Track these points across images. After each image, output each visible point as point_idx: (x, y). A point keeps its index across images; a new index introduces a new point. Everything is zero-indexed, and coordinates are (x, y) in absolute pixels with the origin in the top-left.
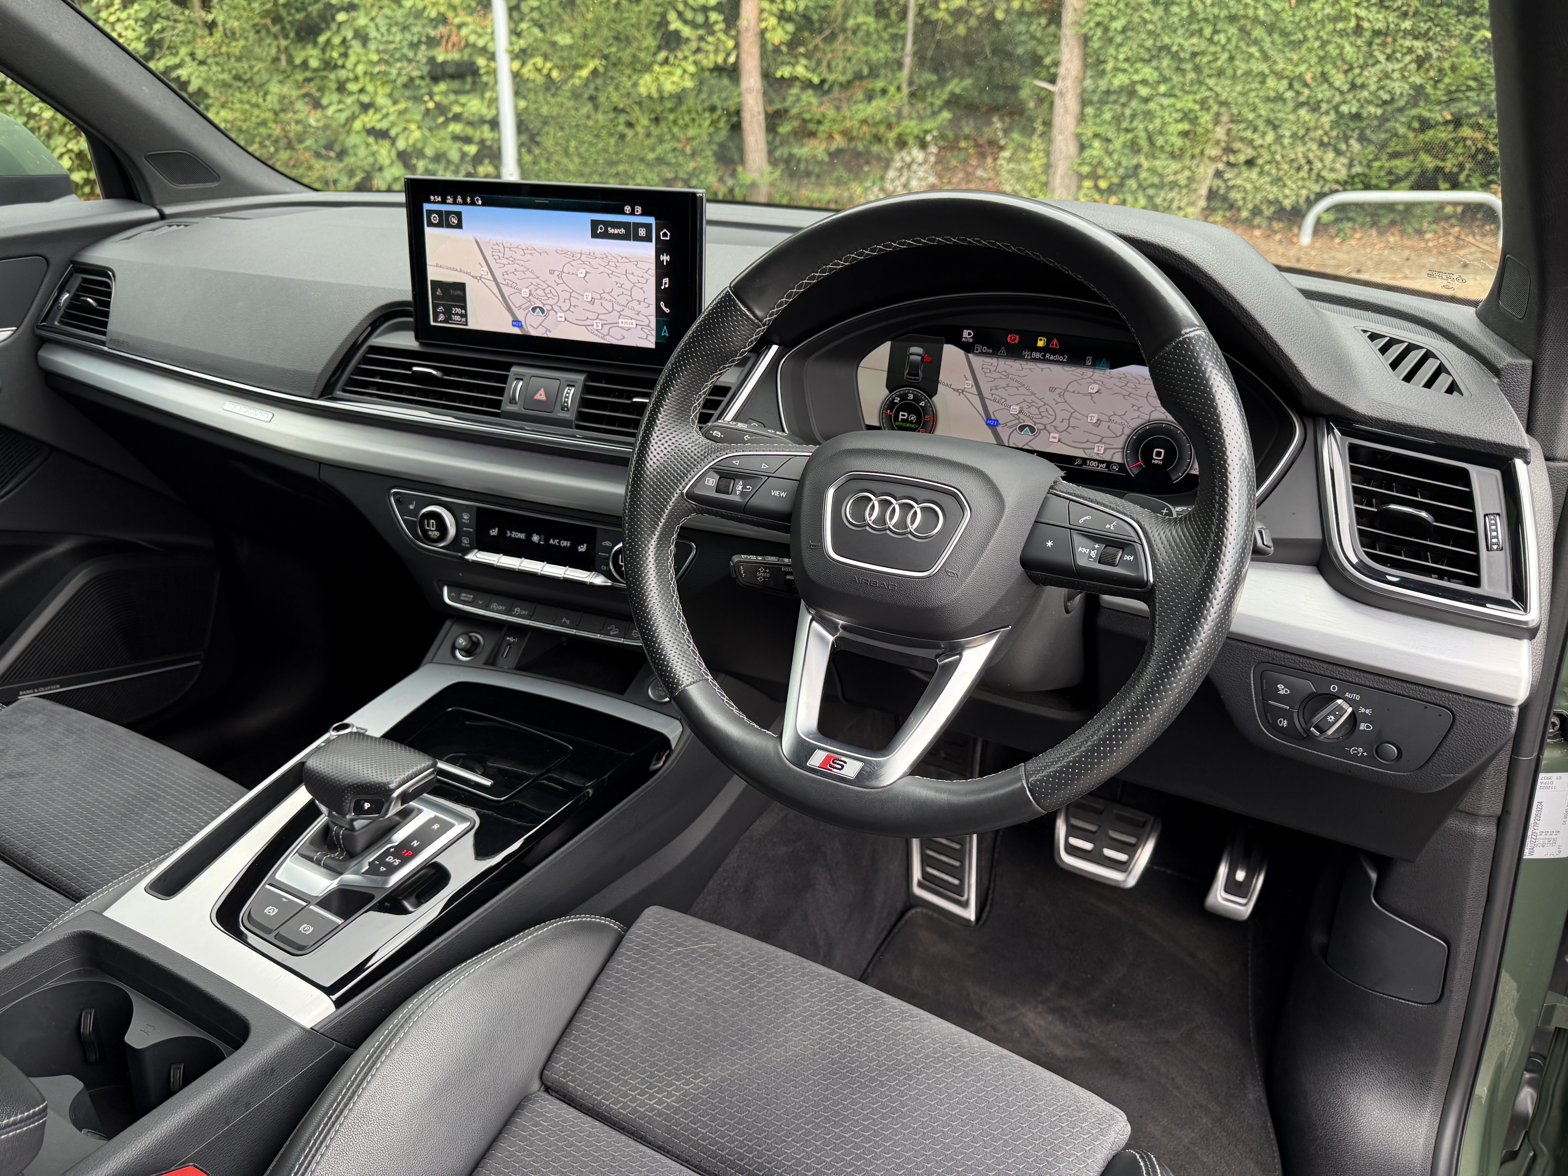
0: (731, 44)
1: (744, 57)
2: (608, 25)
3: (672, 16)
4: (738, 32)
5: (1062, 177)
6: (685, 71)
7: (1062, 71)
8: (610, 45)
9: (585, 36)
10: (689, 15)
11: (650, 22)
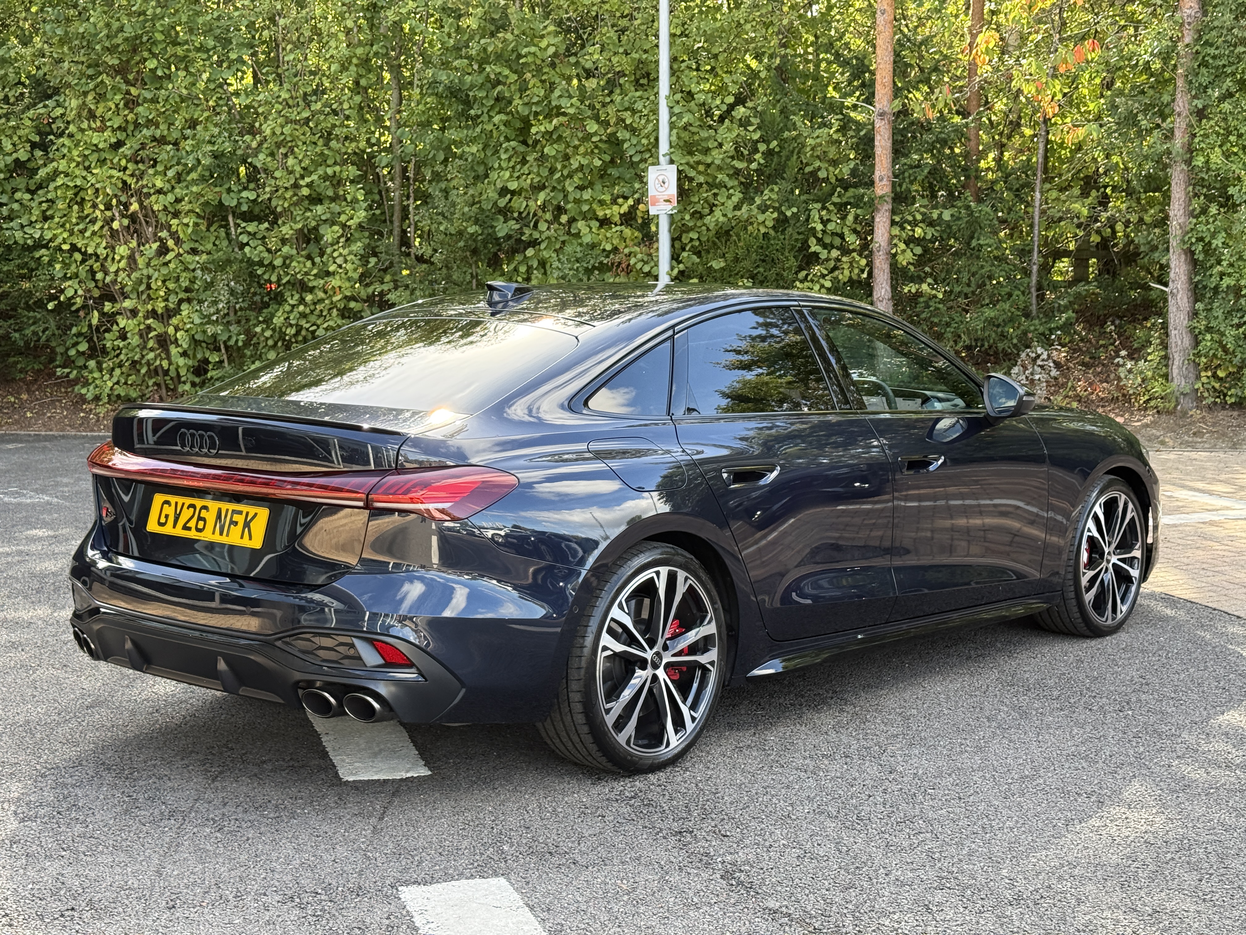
0: (863, 262)
1: (876, 271)
2: (756, 251)
3: (812, 241)
4: (871, 252)
5: (1180, 368)
6: (822, 286)
7: (1172, 275)
8: (758, 266)
9: (737, 260)
10: (828, 240)
11: (793, 247)
